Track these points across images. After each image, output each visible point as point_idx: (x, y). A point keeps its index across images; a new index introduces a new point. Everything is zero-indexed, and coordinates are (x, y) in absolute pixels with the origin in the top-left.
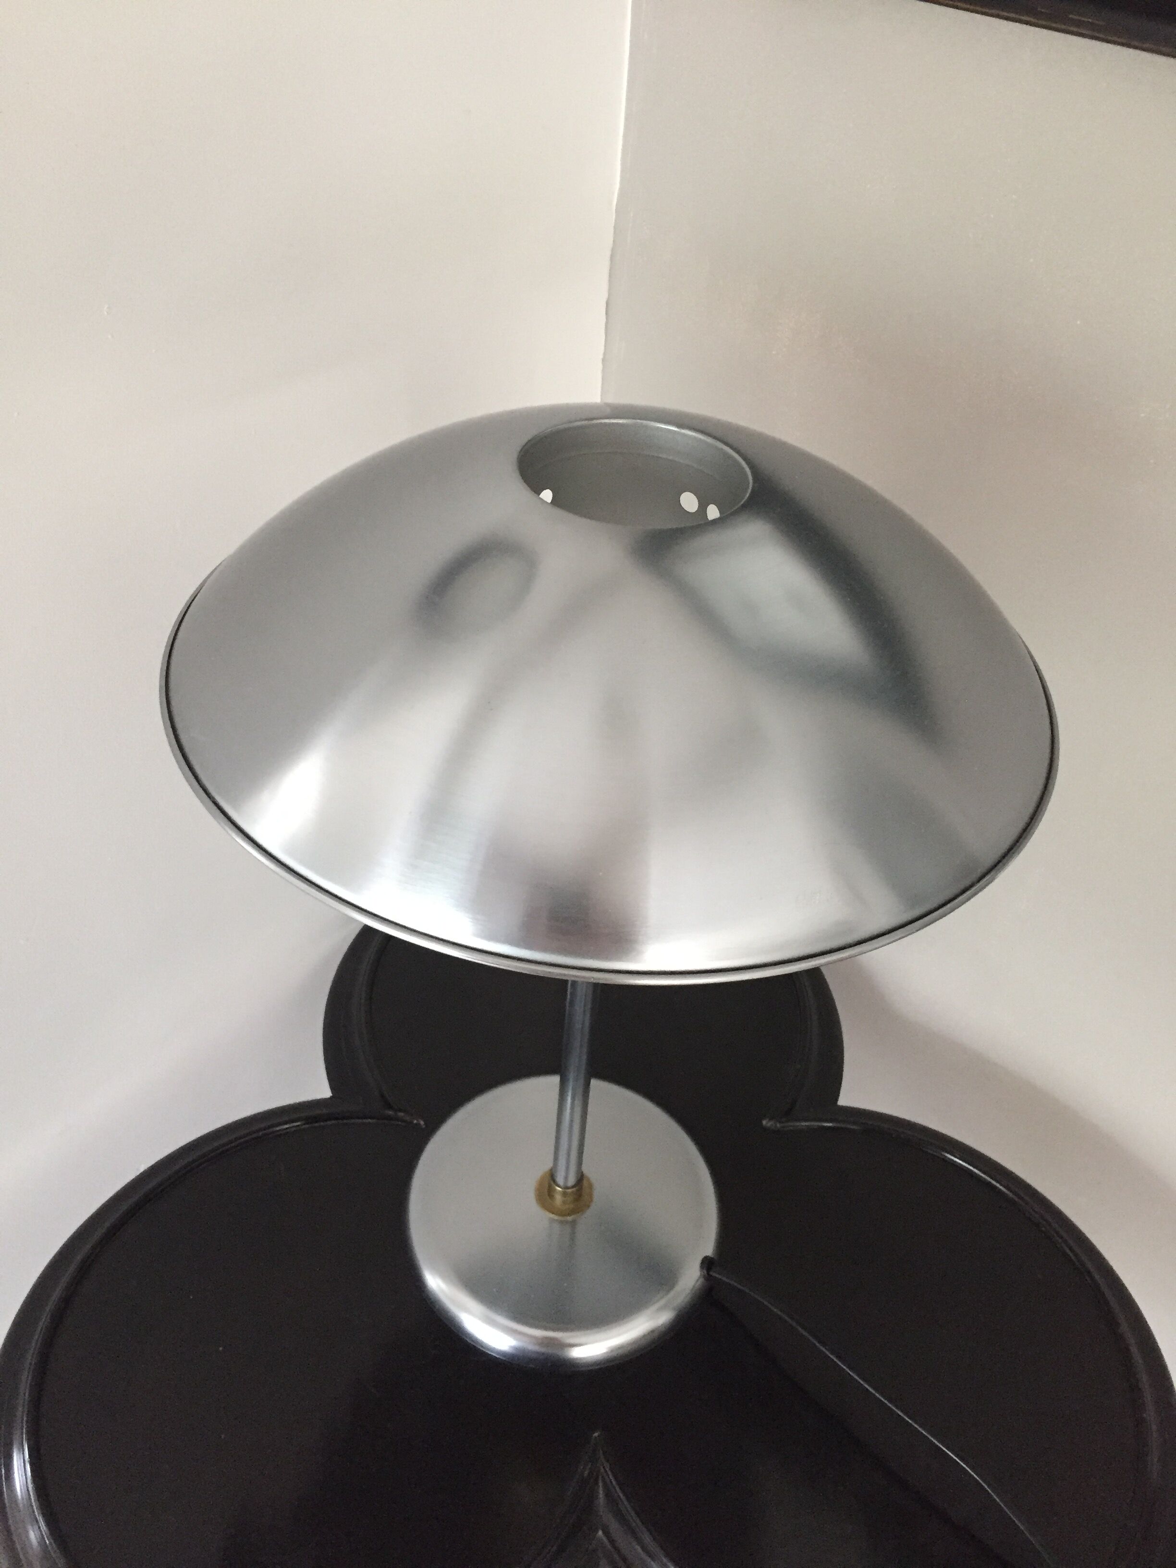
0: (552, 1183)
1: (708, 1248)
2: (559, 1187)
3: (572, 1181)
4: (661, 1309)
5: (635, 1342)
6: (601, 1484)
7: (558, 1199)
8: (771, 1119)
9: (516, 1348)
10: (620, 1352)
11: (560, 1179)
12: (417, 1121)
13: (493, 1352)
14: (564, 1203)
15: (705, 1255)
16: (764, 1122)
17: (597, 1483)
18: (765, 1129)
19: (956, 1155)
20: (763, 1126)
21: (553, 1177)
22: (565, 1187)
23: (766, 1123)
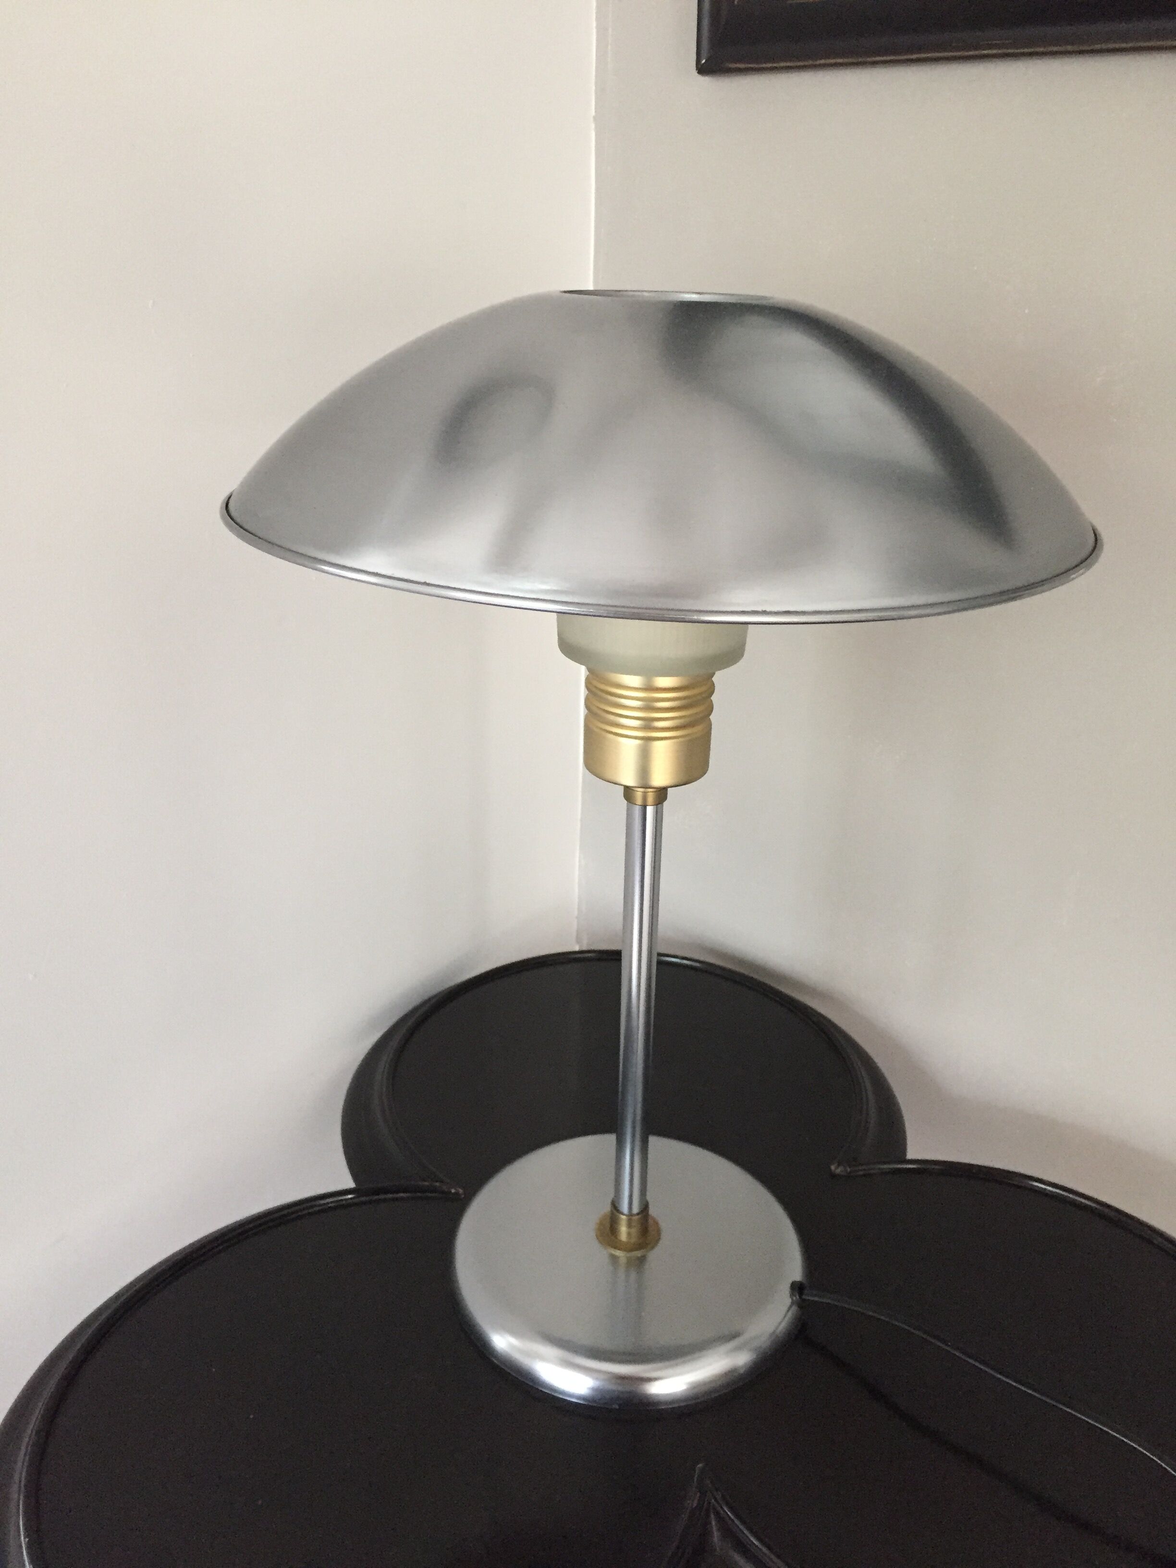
0: (615, 1211)
1: (796, 1273)
2: (622, 1214)
3: (635, 1210)
6: (712, 1516)
7: (623, 1230)
8: (839, 1166)
11: (625, 1208)
12: (455, 1189)
14: (629, 1234)
15: (793, 1280)
16: (833, 1167)
17: (708, 1516)
18: (834, 1175)
20: (830, 1170)
21: (615, 1207)
22: (630, 1215)
23: (836, 1169)
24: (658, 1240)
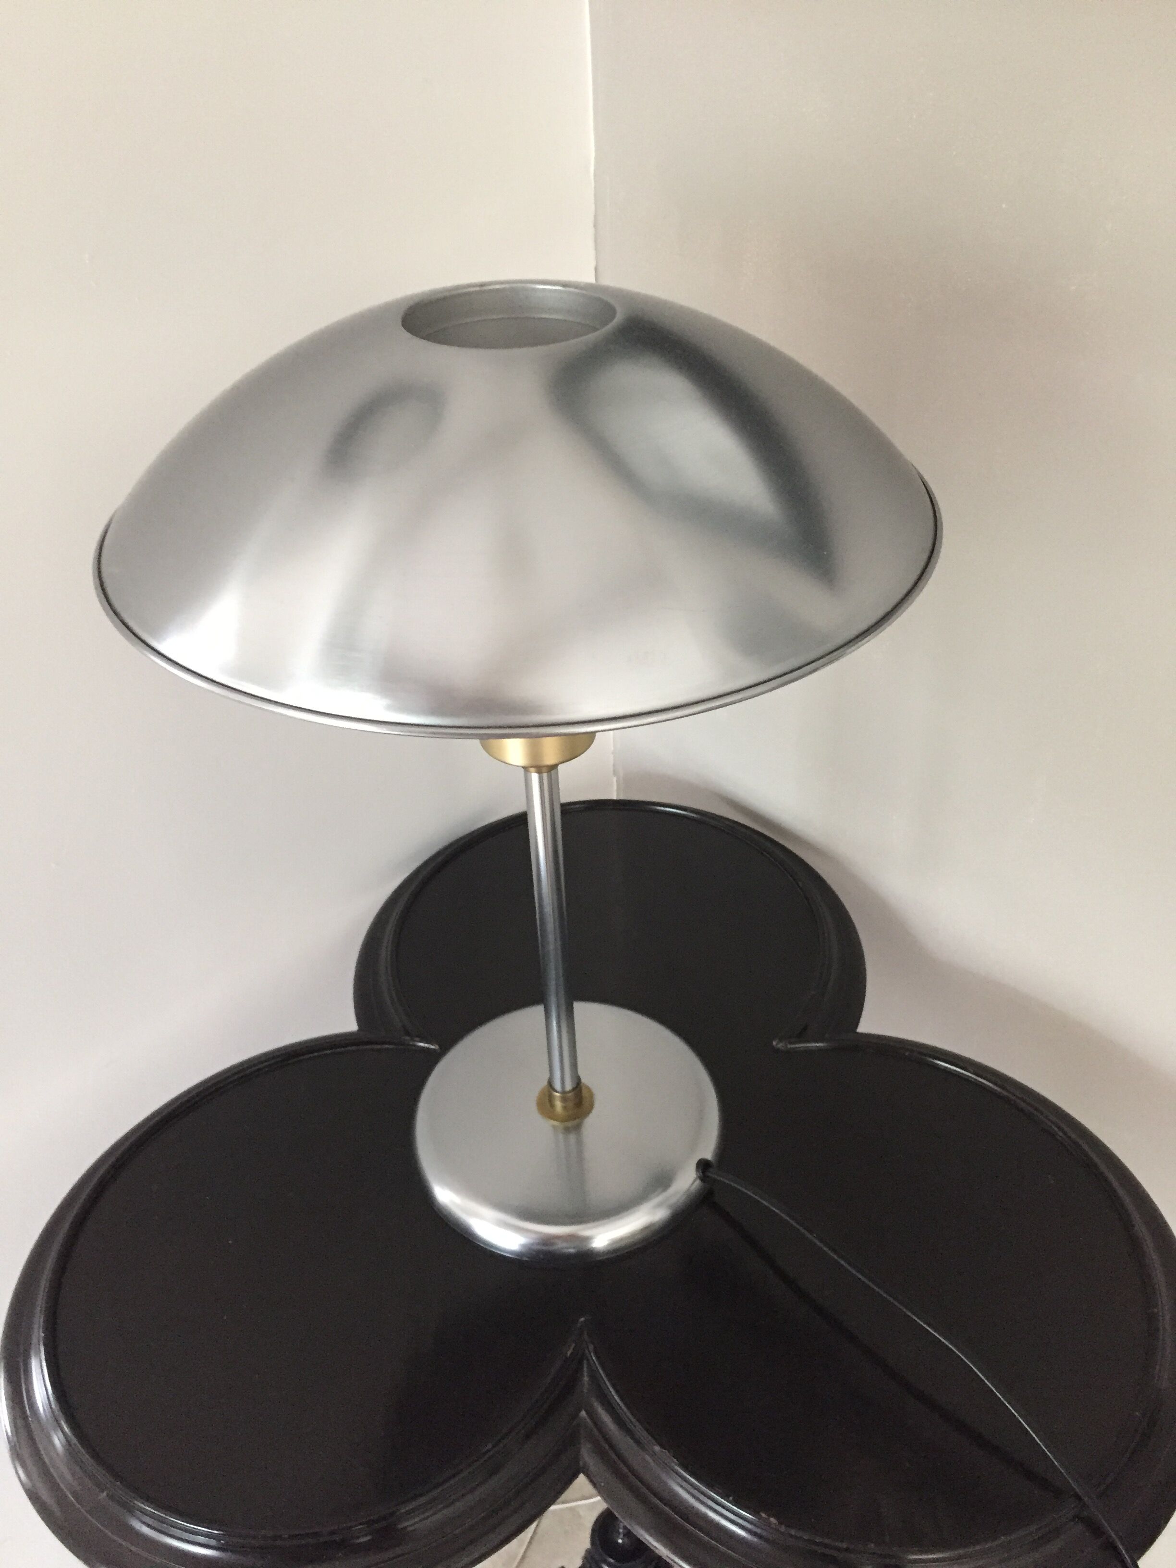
0: (551, 1090)
1: (708, 1152)
2: (556, 1092)
3: (569, 1087)
4: (659, 1205)
5: (633, 1235)
7: (559, 1105)
8: (781, 1040)
9: (524, 1246)
10: (623, 1244)
11: (558, 1085)
13: (501, 1252)
14: (565, 1108)
15: (700, 1158)
16: (774, 1043)
18: (777, 1051)
19: (970, 1069)
20: (773, 1047)
21: (550, 1084)
22: (564, 1092)
23: (777, 1044)
24: (591, 1106)
